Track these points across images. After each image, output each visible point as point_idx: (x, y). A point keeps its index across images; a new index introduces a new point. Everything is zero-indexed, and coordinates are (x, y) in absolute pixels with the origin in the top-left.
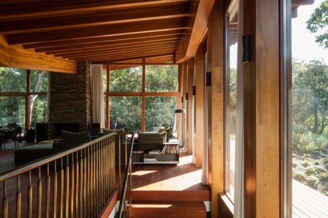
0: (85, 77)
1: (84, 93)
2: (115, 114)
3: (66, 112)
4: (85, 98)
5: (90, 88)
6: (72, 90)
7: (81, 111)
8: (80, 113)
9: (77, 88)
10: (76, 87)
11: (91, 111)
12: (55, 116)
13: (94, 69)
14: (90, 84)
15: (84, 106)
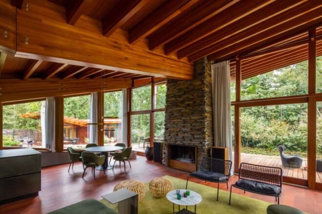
0: (203, 83)
1: (201, 105)
2: (248, 129)
3: (180, 131)
4: (203, 111)
5: (212, 98)
6: (187, 103)
7: (198, 130)
8: (197, 132)
9: (193, 99)
10: (192, 97)
11: (213, 130)
12: (170, 135)
13: (216, 70)
14: (211, 92)
15: (201, 122)
